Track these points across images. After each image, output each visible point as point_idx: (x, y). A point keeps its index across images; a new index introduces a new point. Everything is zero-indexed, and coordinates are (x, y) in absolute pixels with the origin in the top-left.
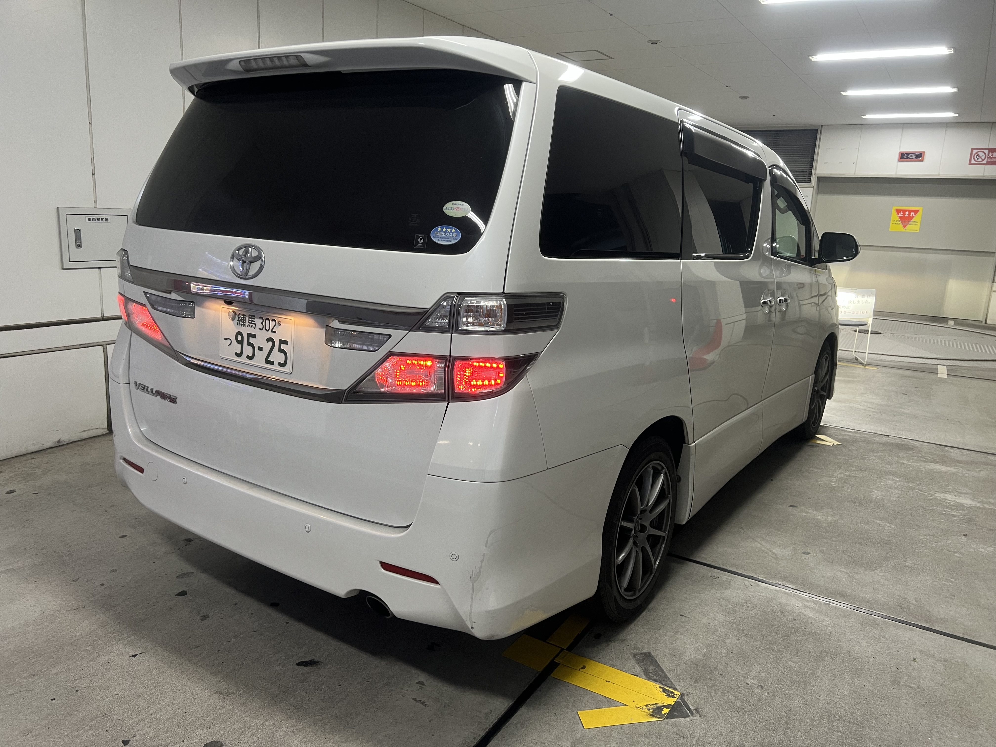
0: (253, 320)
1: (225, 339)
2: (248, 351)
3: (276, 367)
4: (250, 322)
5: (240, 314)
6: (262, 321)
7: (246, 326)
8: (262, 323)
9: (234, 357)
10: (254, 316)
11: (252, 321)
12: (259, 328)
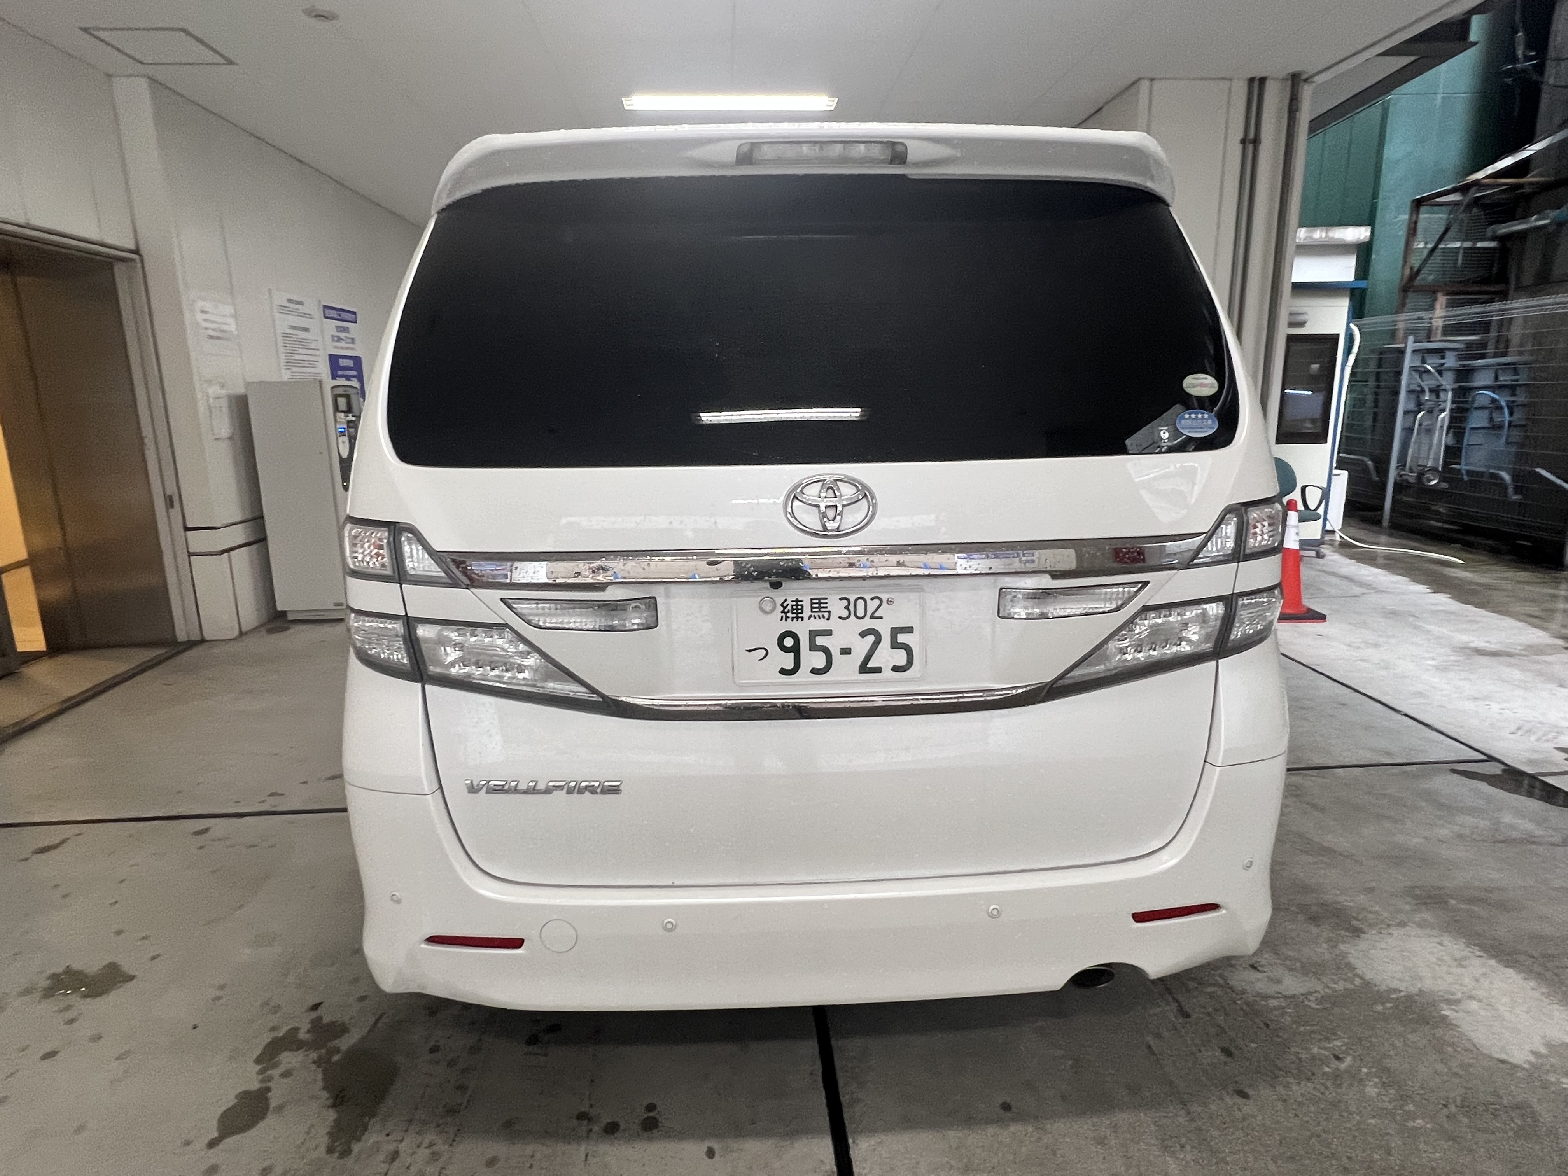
0: (822, 605)
1: (750, 651)
2: (812, 660)
3: (887, 673)
4: (814, 610)
5: (786, 600)
6: (845, 603)
7: (806, 618)
8: (847, 608)
9: (779, 678)
10: (827, 599)
11: (820, 607)
12: (840, 618)
